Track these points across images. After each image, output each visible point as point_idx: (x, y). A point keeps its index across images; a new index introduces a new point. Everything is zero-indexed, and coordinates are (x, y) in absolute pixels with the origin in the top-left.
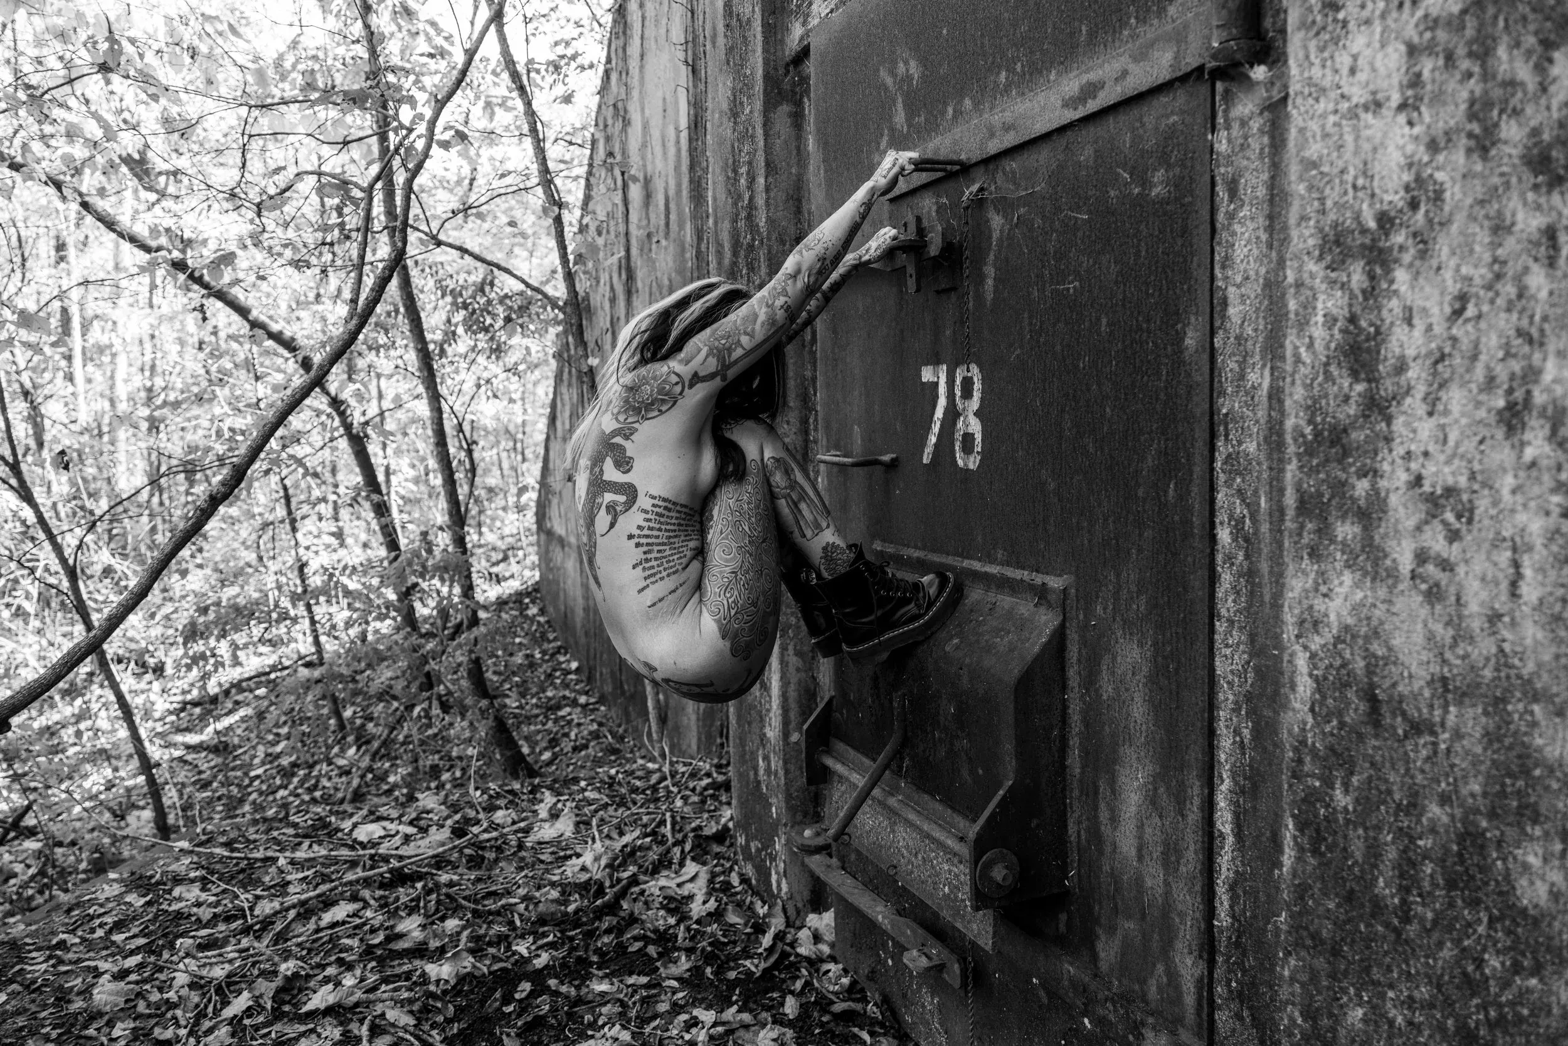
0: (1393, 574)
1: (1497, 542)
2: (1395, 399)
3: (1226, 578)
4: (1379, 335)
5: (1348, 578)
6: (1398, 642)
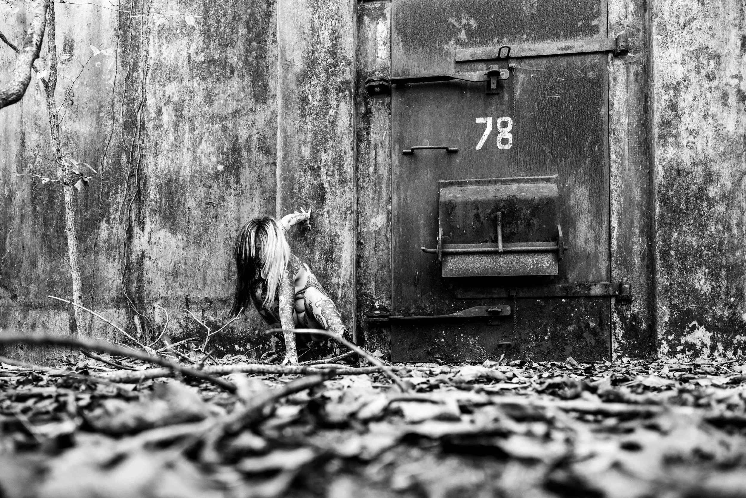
0: (682, 146)
1: (703, 137)
2: (681, 115)
3: (614, 166)
4: (677, 103)
5: (672, 149)
6: (684, 159)
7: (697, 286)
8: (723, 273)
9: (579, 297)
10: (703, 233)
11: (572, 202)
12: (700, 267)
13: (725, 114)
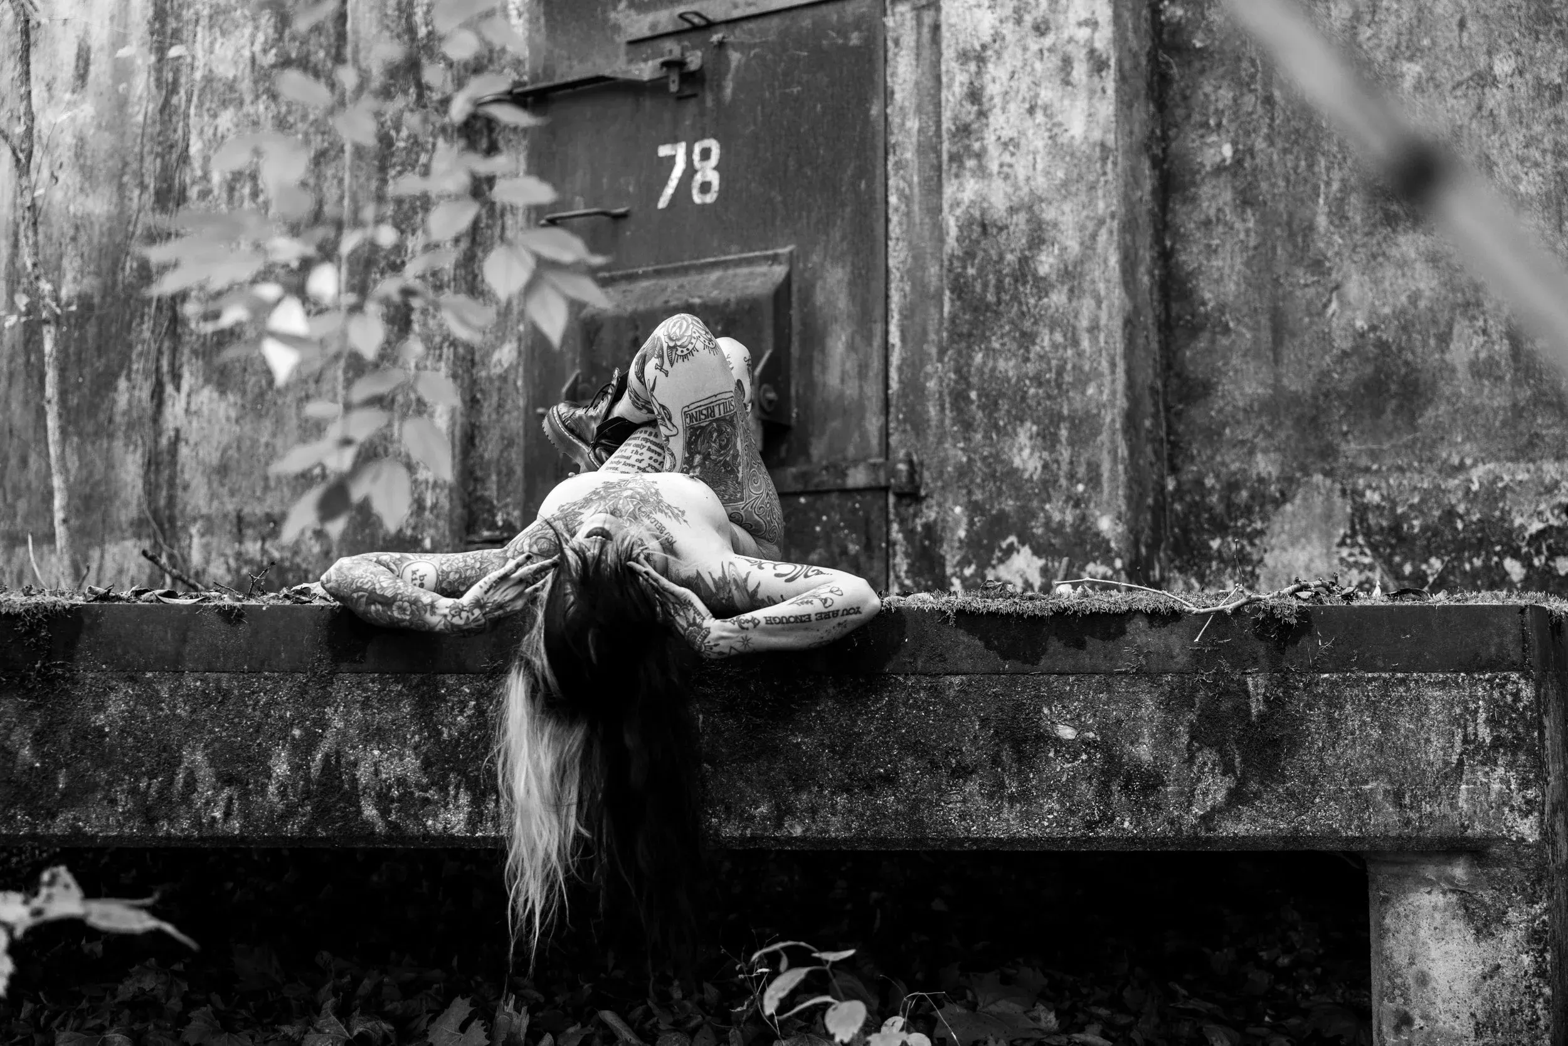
0: (991, 175)
1: (1028, 153)
2: (990, 110)
3: (894, 219)
4: (982, 88)
5: (972, 181)
6: (993, 199)
7: (1017, 462)
8: (1064, 433)
9: (828, 492)
10: (1028, 350)
11: (820, 298)
12: (1022, 421)
13: (1066, 102)
